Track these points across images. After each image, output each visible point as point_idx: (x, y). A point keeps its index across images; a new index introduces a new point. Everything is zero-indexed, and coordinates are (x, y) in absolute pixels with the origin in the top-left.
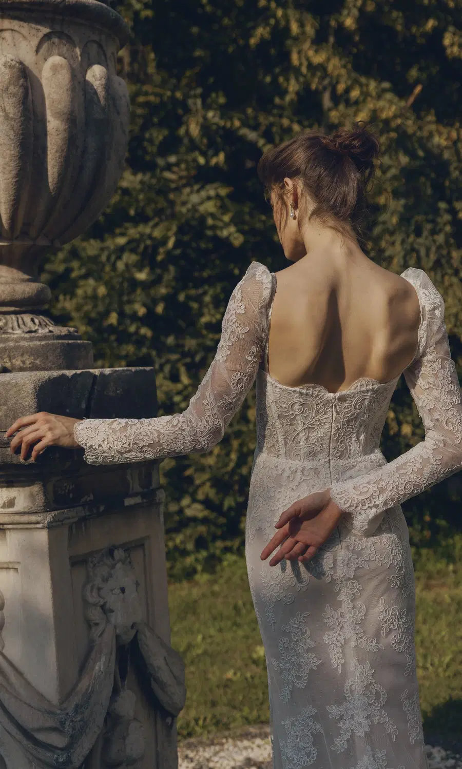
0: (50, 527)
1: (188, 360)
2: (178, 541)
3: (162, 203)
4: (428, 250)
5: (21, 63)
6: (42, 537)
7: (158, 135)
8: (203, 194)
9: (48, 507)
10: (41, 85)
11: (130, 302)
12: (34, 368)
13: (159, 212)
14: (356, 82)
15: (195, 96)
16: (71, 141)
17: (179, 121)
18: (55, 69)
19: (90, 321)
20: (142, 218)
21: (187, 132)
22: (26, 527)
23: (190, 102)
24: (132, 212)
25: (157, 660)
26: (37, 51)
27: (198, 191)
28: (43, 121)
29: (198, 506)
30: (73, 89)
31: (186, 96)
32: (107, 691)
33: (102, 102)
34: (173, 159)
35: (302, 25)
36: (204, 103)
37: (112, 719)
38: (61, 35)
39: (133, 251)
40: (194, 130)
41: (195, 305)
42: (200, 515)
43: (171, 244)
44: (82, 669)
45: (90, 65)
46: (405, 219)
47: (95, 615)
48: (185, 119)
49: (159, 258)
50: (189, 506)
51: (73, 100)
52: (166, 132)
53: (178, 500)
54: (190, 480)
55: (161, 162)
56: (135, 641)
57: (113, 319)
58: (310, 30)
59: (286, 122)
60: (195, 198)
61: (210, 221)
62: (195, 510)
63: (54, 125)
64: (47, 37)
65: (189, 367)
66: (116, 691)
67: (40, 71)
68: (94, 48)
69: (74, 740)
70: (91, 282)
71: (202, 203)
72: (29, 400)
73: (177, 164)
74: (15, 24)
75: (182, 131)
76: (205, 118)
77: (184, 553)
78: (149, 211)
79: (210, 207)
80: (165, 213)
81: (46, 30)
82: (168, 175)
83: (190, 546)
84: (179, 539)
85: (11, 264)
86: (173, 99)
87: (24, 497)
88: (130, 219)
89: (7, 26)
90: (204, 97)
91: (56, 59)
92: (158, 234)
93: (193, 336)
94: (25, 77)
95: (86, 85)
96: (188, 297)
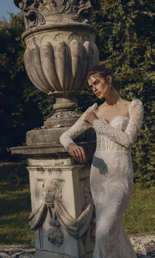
0: (72, 170)
1: (147, 123)
2: (145, 177)
3: (139, 77)
5: (64, 42)
6: (70, 172)
8: (151, 74)
9: (72, 164)
10: (70, 48)
13: (138, 80)
15: (149, 45)
16: (79, 63)
17: (144, 53)
18: (74, 43)
20: (133, 82)
21: (146, 56)
22: (66, 169)
23: (147, 47)
24: (130, 80)
26: (69, 39)
27: (150, 73)
28: (71, 58)
29: (151, 166)
30: (79, 48)
33: (88, 51)
34: (143, 64)
38: (75, 34)
39: (131, 91)
40: (149, 55)
41: (149, 107)
42: (152, 169)
43: (141, 90)
45: (85, 41)
48: (146, 52)
49: (139, 94)
50: (149, 166)
51: (79, 52)
52: (140, 56)
53: (146, 165)
54: (149, 159)
55: (139, 65)
60: (149, 75)
61: (153, 82)
62: (150, 168)
63: (74, 59)
64: (72, 35)
65: (148, 125)
66: (93, 217)
67: (70, 44)
68: (86, 37)
71: (151, 76)
74: (63, 32)
75: (145, 56)
76: (152, 51)
77: (147, 180)
78: (135, 80)
79: (153, 78)
81: (71, 33)
82: (141, 69)
83: (149, 178)
84: (145, 176)
85: (65, 98)
86: (142, 46)
87: (66, 162)
88: (129, 82)
89: (60, 32)
90: (151, 45)
91: (74, 41)
92: (138, 87)
93: (149, 116)
94: (65, 46)
95: (83, 47)
96: (147, 104)
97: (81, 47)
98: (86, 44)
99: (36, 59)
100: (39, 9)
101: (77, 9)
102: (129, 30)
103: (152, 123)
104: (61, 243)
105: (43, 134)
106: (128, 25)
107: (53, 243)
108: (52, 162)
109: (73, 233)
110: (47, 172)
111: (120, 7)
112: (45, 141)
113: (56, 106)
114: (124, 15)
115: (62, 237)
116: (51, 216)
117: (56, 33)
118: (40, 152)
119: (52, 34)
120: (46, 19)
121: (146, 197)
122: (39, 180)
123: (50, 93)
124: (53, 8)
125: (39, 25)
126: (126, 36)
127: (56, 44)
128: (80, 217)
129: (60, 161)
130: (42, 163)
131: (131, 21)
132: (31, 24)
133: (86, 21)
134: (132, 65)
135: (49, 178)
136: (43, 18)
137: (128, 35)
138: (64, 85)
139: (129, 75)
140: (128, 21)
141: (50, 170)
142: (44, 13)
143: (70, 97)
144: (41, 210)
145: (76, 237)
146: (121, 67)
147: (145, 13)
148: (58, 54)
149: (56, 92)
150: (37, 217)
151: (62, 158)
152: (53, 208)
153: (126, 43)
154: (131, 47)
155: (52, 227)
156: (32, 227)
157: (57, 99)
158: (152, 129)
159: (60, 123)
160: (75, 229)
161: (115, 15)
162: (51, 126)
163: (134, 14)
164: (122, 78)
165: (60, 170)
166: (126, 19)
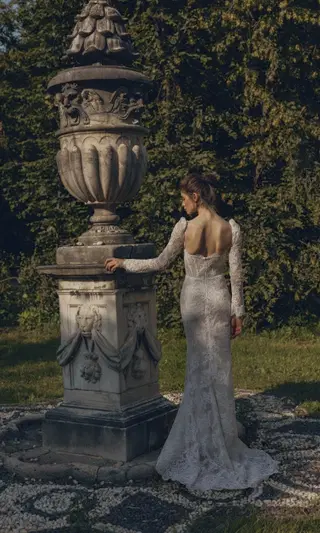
0: (117, 294)
4: (308, 184)
5: (111, 147)
6: (114, 297)
7: (181, 127)
8: (202, 155)
9: (116, 288)
10: (117, 154)
11: (166, 205)
12: (113, 244)
13: (181, 163)
14: (275, 104)
15: (199, 108)
16: (126, 172)
18: (122, 148)
19: (147, 214)
20: (173, 165)
21: (195, 125)
22: (107, 294)
23: (197, 111)
24: (168, 163)
25: (152, 342)
26: (116, 143)
27: (200, 154)
28: (118, 165)
30: (127, 154)
31: (195, 108)
32: (133, 349)
33: (137, 158)
34: (188, 138)
35: (251, 76)
36: (204, 111)
37: (134, 357)
38: (124, 137)
39: (168, 181)
40: (199, 126)
44: (126, 340)
45: (134, 145)
46: (298, 169)
47: (131, 323)
48: (195, 119)
51: (127, 159)
52: (185, 125)
55: (183, 138)
56: (144, 334)
57: (158, 213)
58: (254, 79)
59: (245, 119)
60: (198, 157)
61: (204, 169)
63: (121, 167)
64: (120, 138)
66: (136, 349)
67: (117, 149)
68: (135, 140)
69: (123, 360)
70: (149, 195)
71: (201, 160)
72: (111, 254)
73: (191, 140)
74: (110, 135)
75: (193, 125)
76: (204, 119)
78: (176, 162)
79: (205, 162)
80: (184, 163)
81: (120, 136)
82: (186, 145)
85: (107, 209)
86: (189, 110)
87: (108, 284)
88: (167, 166)
89: (107, 135)
90: (204, 108)
91: (122, 145)
92: (179, 175)
94: (112, 152)
95: (132, 152)
97: (130, 153)
98: (135, 148)
99: (76, 163)
100: (83, 105)
101: (127, 108)
102: (170, 82)
104: (99, 379)
105: (80, 251)
107: (87, 379)
108: (91, 285)
109: (114, 365)
110: (83, 297)
111: (157, 44)
112: (82, 260)
113: (94, 218)
114: (162, 57)
115: (99, 372)
116: (87, 348)
117: (102, 135)
118: (78, 272)
119: (97, 136)
120: (92, 117)
122: (71, 306)
123: (89, 202)
124: (100, 106)
125: (82, 123)
126: (164, 91)
127: (103, 148)
128: (123, 348)
129: (101, 284)
130: (77, 286)
131: (173, 67)
132: (72, 121)
133: (136, 121)
134: (172, 138)
136: (87, 117)
137: (168, 90)
138: (107, 195)
139: (166, 153)
140: (168, 66)
141: (87, 295)
142: (88, 110)
143: (111, 208)
144: (75, 341)
145: (117, 369)
146: (154, 138)
147: (196, 55)
148: (104, 160)
149: (97, 202)
150: (69, 350)
151: (104, 280)
152: (90, 337)
153: (163, 102)
154: (171, 108)
155: (88, 361)
156: (61, 362)
157: (96, 210)
159: (101, 239)
161: (148, 55)
162: (89, 243)
163: (178, 57)
164: (155, 158)
165: (101, 294)
166: (165, 63)
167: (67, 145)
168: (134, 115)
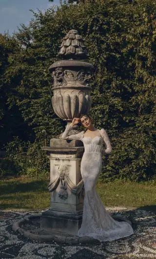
5: (76, 95)
6: (75, 162)
8: (115, 99)
9: (76, 158)
11: (98, 121)
13: (105, 102)
14: (149, 77)
16: (83, 106)
18: (81, 96)
20: (101, 103)
22: (72, 160)
23: (113, 79)
24: (99, 102)
26: (79, 94)
28: (79, 104)
33: (87, 100)
34: (109, 91)
38: (82, 91)
39: (99, 110)
40: (114, 85)
41: (112, 123)
43: (107, 110)
44: (80, 181)
48: (112, 83)
51: (83, 101)
53: (106, 166)
54: (108, 161)
55: (106, 91)
58: (140, 65)
59: (135, 83)
60: (113, 100)
61: (116, 105)
62: (109, 168)
64: (80, 92)
67: (79, 96)
68: (87, 93)
69: (78, 190)
72: (74, 143)
74: (76, 90)
75: (111, 85)
76: (116, 83)
78: (103, 102)
79: (116, 102)
82: (108, 94)
84: (105, 174)
86: (110, 78)
87: (73, 156)
88: (98, 104)
90: (116, 78)
93: (111, 130)
94: (77, 98)
96: (110, 121)
97: (84, 98)
98: (87, 96)
99: (61, 102)
100: (64, 77)
101: (83, 79)
102: (102, 66)
103: (113, 135)
104: (67, 198)
105: (60, 141)
106: (100, 62)
107: (61, 198)
108: (65, 156)
109: (74, 192)
110: (61, 161)
111: (96, 48)
114: (98, 54)
115: (67, 195)
116: (62, 184)
117: (73, 90)
118: (59, 150)
119: (71, 90)
120: (68, 82)
121: (105, 188)
122: (56, 165)
123: (65, 119)
124: (72, 78)
125: (64, 85)
126: (99, 69)
127: (72, 96)
128: (78, 184)
129: (70, 156)
130: (59, 156)
131: (103, 59)
132: (59, 84)
133: (88, 85)
134: (101, 91)
135: (62, 164)
136: (66, 82)
138: (73, 116)
139: (98, 98)
140: (101, 59)
141: (63, 160)
142: (66, 79)
144: (56, 181)
145: (76, 194)
146: (93, 91)
147: (114, 54)
148: (73, 101)
149: (69, 119)
150: (54, 185)
151: (71, 154)
152: (64, 179)
153: (98, 74)
154: (101, 78)
155: (62, 190)
156: (50, 190)
157: (68, 123)
158: (113, 140)
160: (75, 190)
161: (92, 53)
163: (105, 54)
164: (93, 100)
165: (69, 160)
166: (99, 57)
167: (56, 94)
168: (87, 82)
